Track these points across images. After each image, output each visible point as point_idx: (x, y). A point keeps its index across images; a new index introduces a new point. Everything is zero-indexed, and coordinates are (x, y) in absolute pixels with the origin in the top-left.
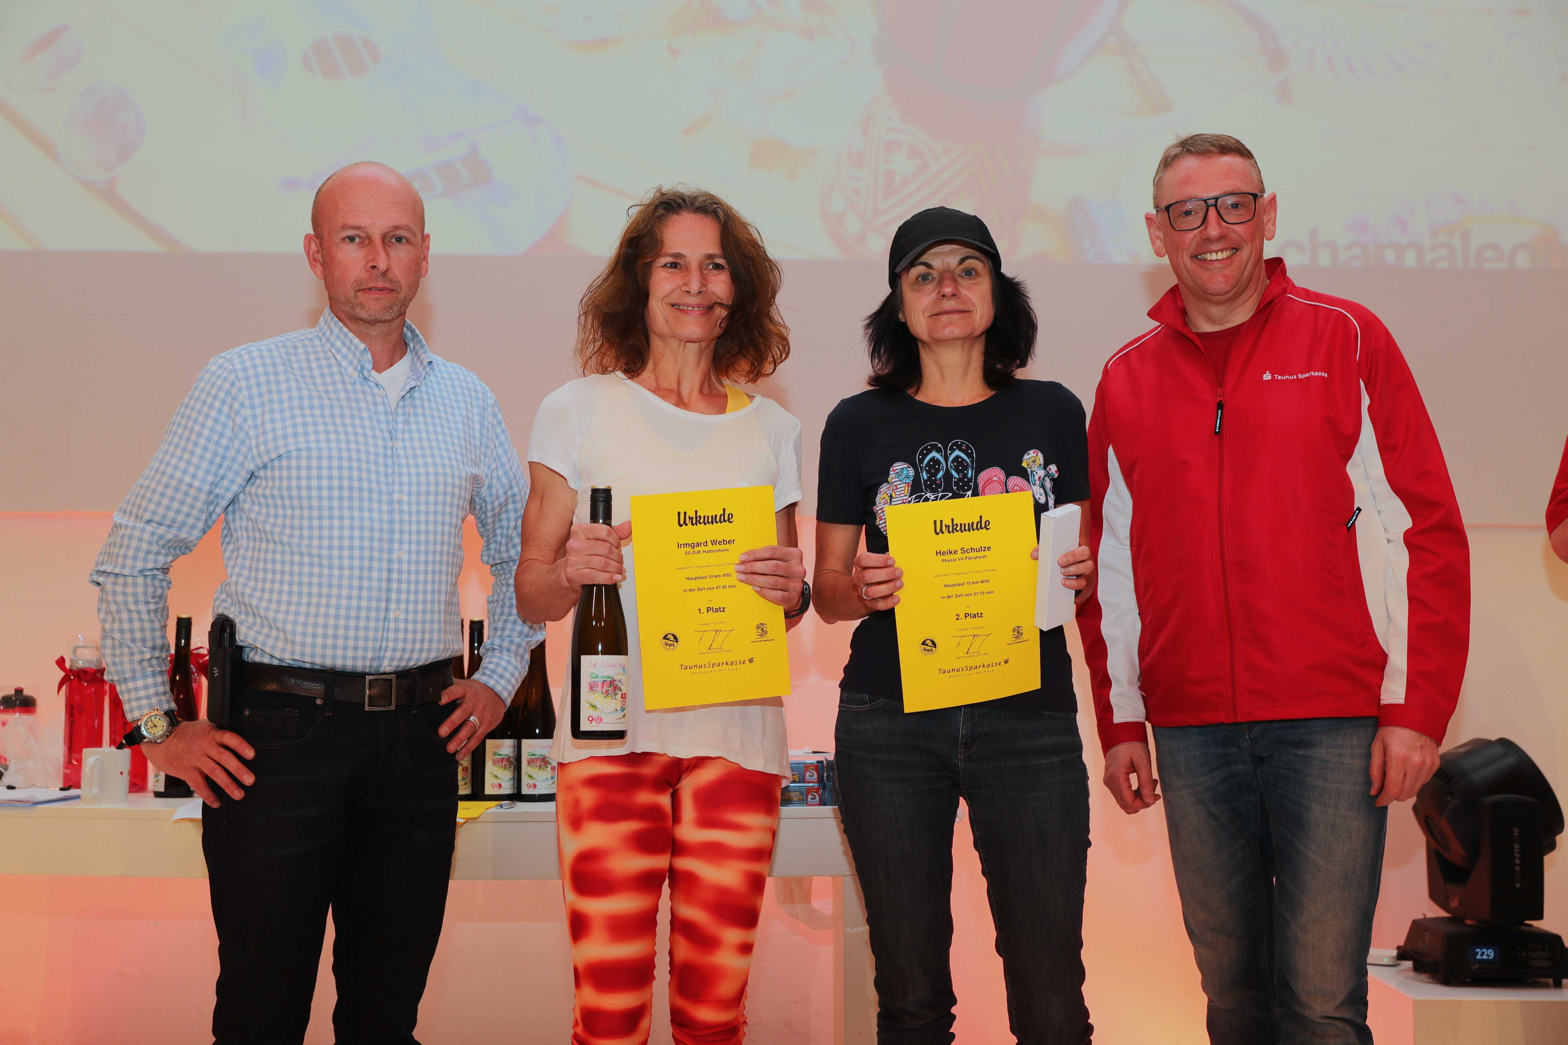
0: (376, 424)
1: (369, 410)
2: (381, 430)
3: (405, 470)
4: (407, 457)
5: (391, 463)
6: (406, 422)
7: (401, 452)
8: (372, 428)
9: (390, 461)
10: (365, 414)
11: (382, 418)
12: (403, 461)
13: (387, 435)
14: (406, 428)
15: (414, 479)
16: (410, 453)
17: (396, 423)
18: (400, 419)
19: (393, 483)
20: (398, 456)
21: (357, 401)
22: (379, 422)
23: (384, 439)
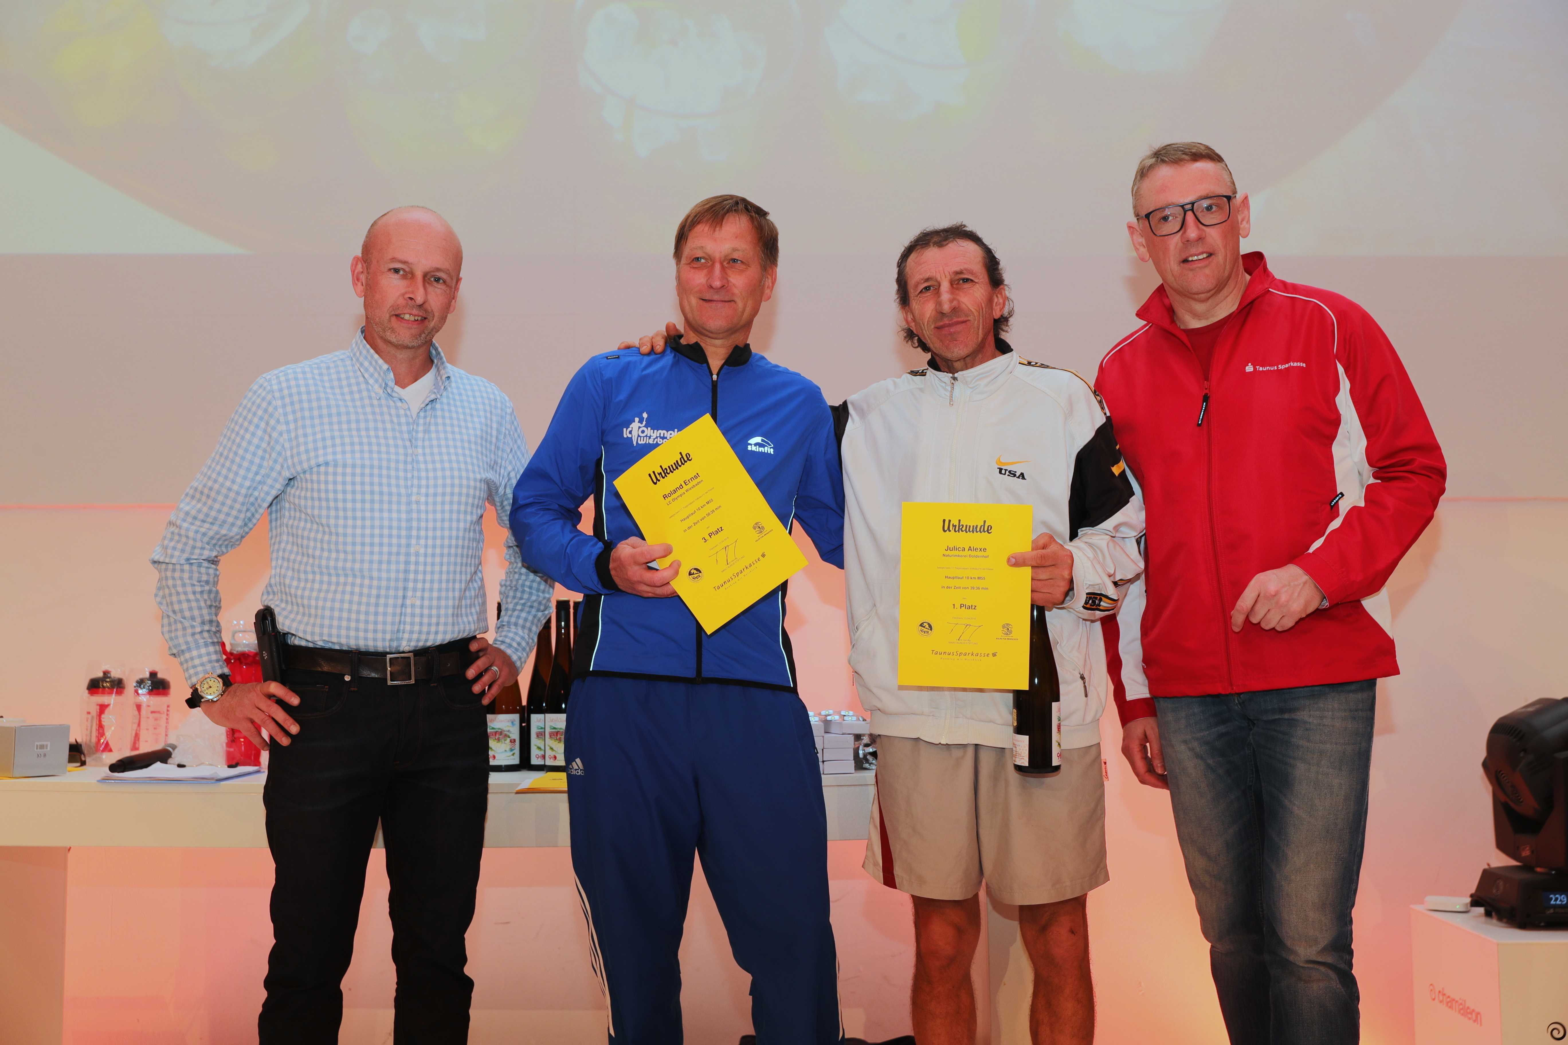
0: (398, 435)
1: (392, 422)
5: (411, 468)
6: (427, 431)
8: (395, 438)
9: (409, 467)
10: (388, 425)
11: (404, 428)
14: (427, 436)
16: (429, 458)
19: (412, 486)
22: (401, 432)
23: (405, 447)
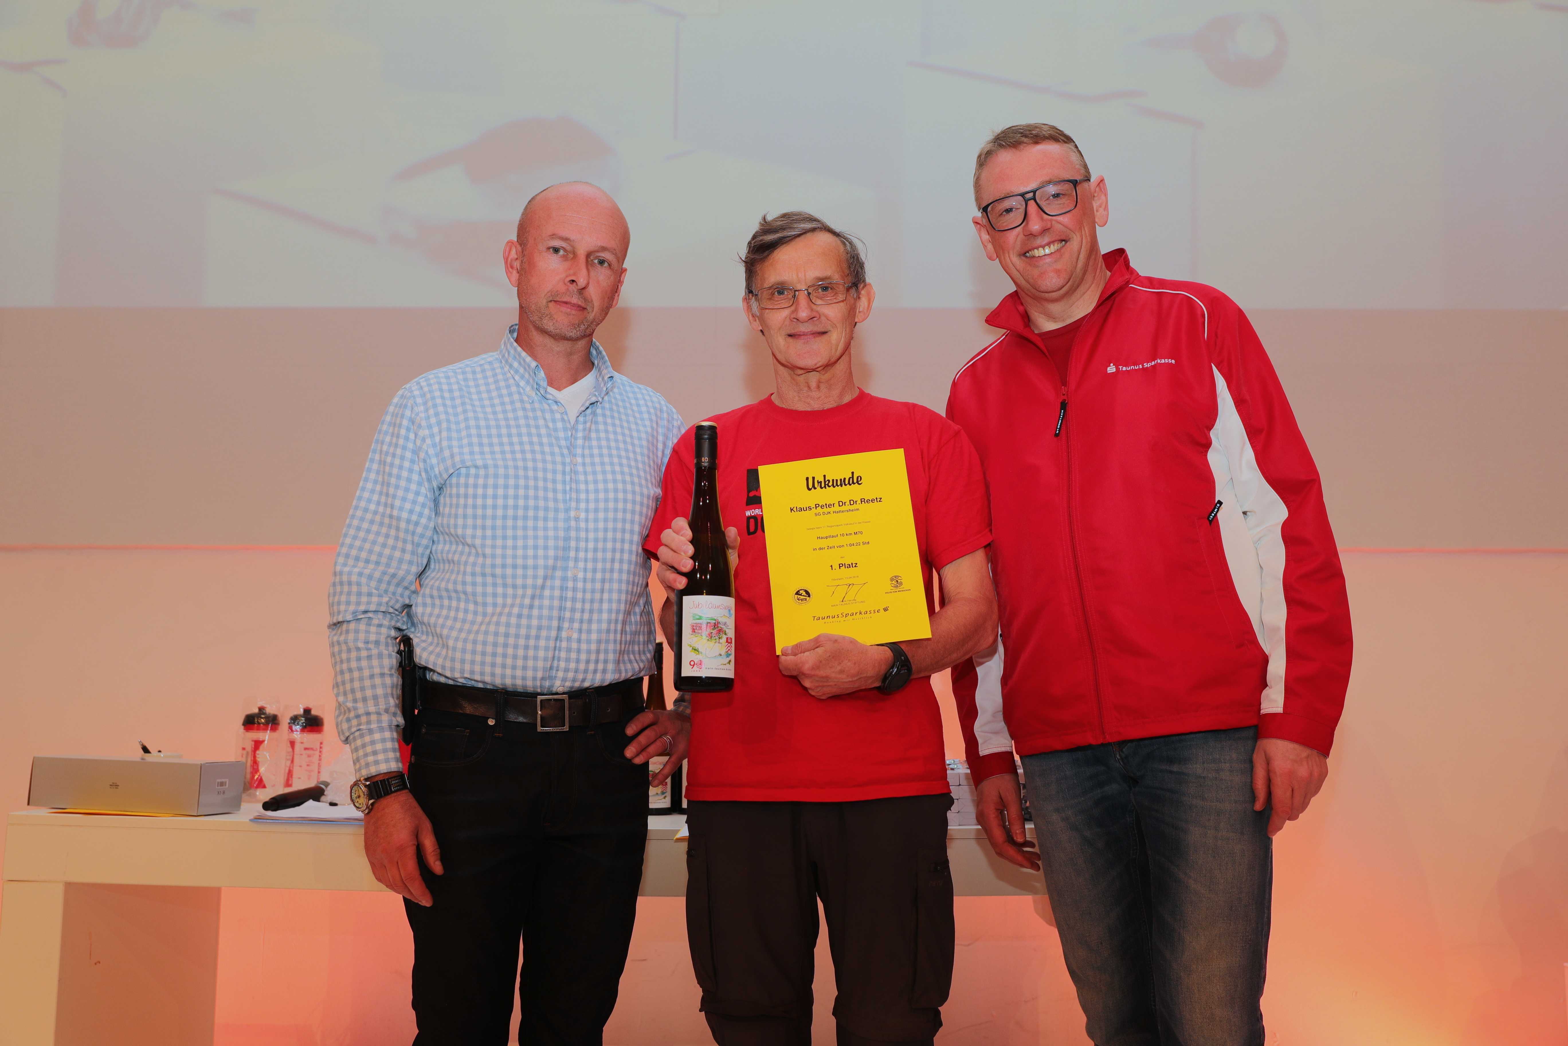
0: (554, 441)
1: (547, 427)
2: (560, 447)
3: (582, 487)
4: (585, 473)
5: (569, 480)
6: (587, 438)
7: (580, 469)
8: (551, 445)
9: (568, 478)
10: (543, 431)
11: (561, 434)
12: (582, 478)
13: (565, 451)
14: (586, 444)
15: (592, 496)
16: (589, 469)
17: (576, 439)
18: (580, 434)
19: (570, 500)
20: (576, 473)
21: (535, 418)
22: (557, 439)
23: (562, 455)
